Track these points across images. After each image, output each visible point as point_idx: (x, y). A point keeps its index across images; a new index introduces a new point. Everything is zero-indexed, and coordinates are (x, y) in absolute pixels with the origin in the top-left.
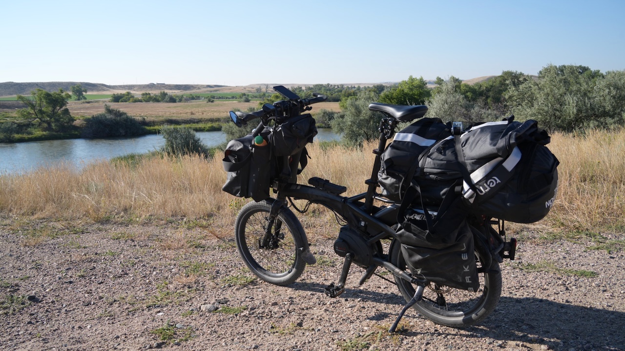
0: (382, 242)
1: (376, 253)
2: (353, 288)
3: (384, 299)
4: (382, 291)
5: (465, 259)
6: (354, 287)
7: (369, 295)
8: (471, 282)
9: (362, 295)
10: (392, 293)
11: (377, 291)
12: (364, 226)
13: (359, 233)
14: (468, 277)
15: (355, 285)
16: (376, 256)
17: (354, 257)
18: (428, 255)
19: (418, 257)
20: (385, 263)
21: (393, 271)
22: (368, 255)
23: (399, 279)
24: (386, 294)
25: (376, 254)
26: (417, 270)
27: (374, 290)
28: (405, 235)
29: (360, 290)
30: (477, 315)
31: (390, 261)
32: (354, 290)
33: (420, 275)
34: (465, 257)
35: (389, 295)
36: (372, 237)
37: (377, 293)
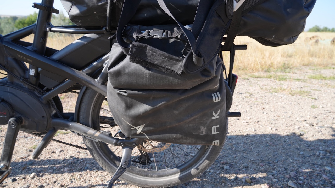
0: (62, 96)
1: (54, 112)
2: (21, 160)
3: (65, 166)
4: (59, 156)
5: (217, 101)
6: (22, 158)
7: (44, 165)
8: (218, 133)
9: (34, 167)
10: (71, 157)
11: (52, 158)
12: (35, 76)
13: (26, 86)
14: (215, 127)
15: (23, 156)
16: (56, 116)
17: (21, 122)
18: (164, 102)
19: (142, 108)
20: (71, 124)
21: (85, 133)
22: (43, 117)
23: (92, 142)
24: (64, 160)
25: (56, 114)
26: (136, 128)
27: (48, 157)
28: (127, 71)
29: (30, 160)
30: (197, 169)
31: (78, 121)
32: (22, 162)
33: (140, 134)
34: (217, 98)
35: (68, 160)
36: (48, 90)
37: (53, 160)
